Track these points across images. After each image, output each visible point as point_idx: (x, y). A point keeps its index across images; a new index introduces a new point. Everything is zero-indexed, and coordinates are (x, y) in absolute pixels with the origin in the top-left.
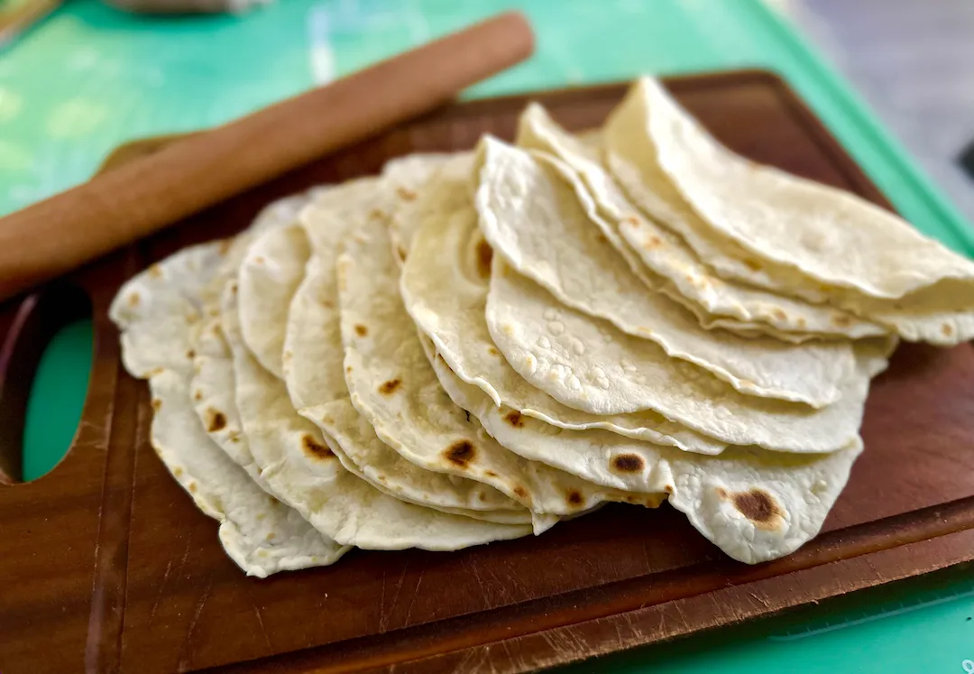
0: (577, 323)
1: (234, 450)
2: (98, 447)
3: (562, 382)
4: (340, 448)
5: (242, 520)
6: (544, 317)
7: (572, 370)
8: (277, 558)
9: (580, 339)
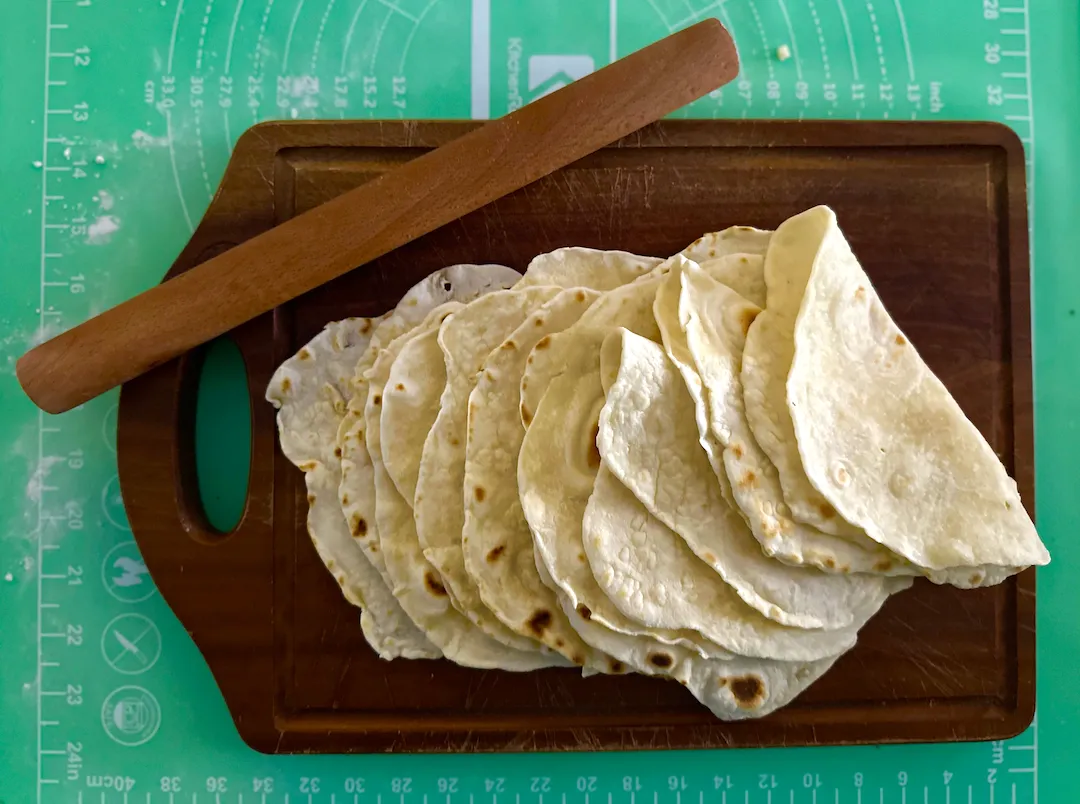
0: (658, 533)
1: (373, 558)
2: (265, 522)
3: (628, 599)
4: (452, 592)
5: (377, 613)
6: (632, 527)
7: (641, 585)
8: (401, 648)
9: (656, 552)
